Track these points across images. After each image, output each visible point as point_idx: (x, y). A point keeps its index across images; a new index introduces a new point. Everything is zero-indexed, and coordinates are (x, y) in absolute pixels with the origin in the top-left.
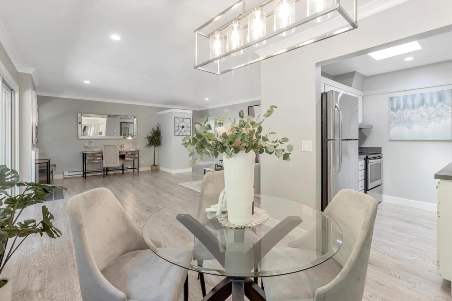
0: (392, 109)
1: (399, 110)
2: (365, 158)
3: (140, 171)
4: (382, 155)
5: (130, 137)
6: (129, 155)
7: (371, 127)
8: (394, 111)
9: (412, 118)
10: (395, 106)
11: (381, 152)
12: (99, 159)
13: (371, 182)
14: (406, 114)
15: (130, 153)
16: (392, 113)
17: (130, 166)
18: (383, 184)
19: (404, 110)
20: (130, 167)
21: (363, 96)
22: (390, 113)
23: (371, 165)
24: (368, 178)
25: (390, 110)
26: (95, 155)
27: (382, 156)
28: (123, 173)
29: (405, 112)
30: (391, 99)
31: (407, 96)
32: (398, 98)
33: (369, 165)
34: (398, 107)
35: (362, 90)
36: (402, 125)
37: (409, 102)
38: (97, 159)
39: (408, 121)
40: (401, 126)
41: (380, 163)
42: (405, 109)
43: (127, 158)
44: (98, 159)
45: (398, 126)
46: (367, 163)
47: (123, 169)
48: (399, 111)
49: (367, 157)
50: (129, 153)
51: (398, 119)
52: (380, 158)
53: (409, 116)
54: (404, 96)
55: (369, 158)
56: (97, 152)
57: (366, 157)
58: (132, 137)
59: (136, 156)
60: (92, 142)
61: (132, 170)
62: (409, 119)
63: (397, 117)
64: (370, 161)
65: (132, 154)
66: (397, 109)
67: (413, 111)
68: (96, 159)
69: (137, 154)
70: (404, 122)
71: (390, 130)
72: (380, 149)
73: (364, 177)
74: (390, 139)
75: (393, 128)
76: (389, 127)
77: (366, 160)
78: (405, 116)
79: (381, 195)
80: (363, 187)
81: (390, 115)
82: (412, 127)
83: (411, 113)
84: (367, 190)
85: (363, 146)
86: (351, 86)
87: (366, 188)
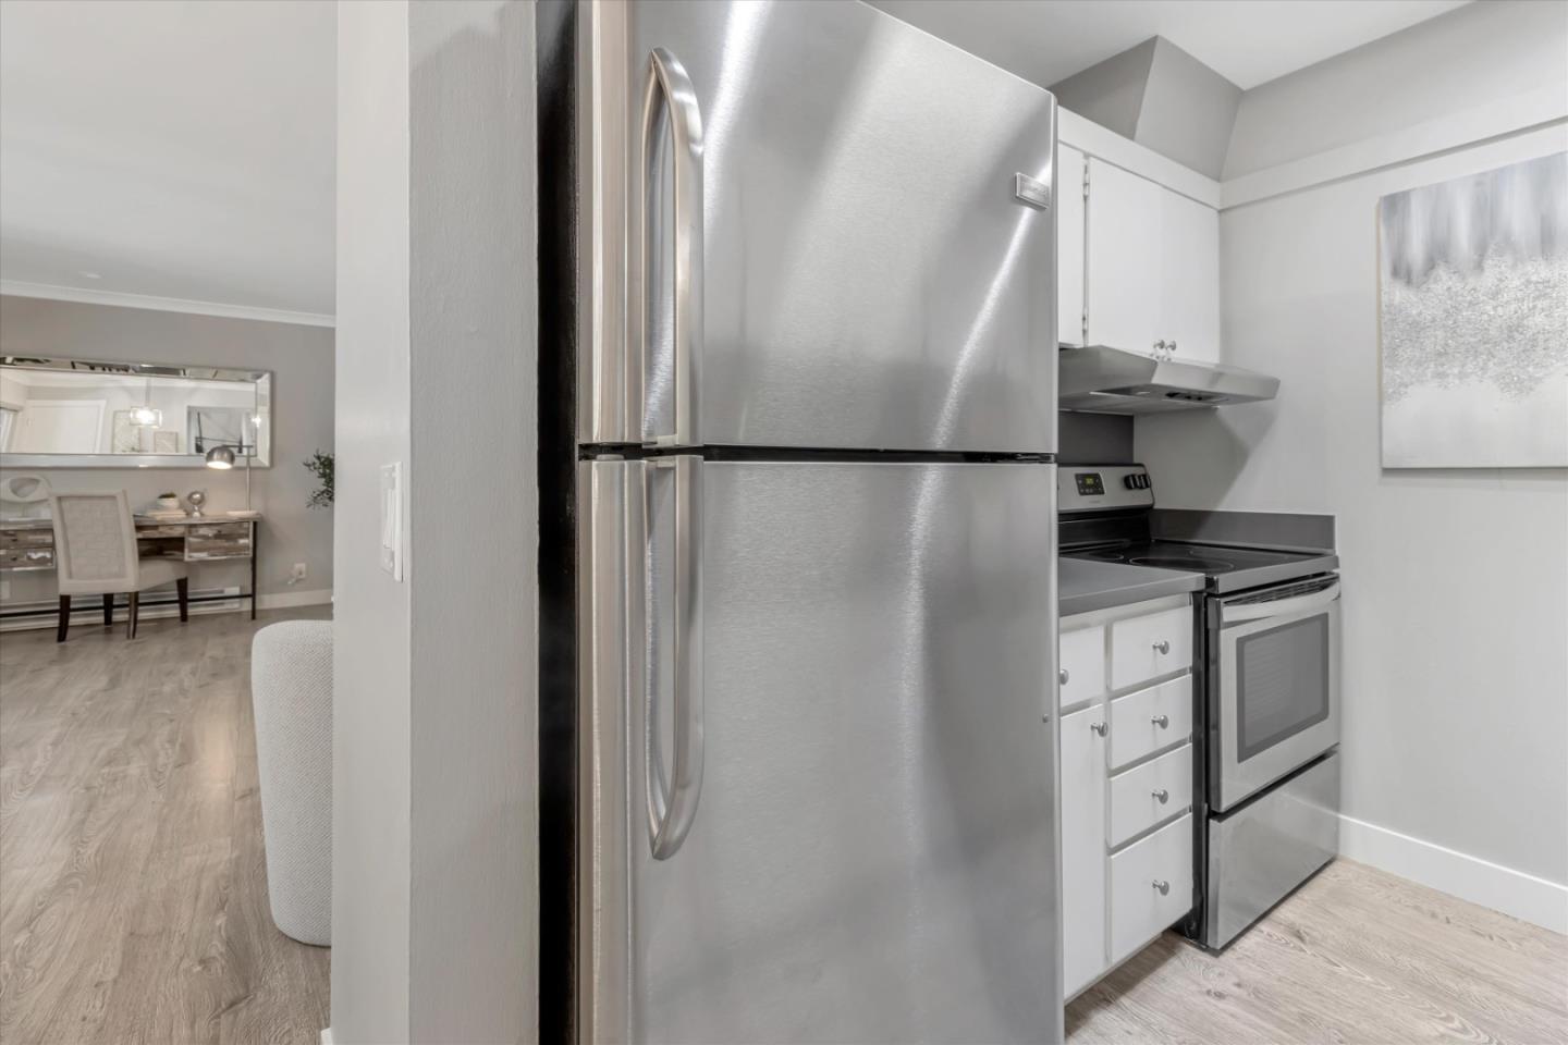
0: (1401, 272)
1: (1441, 271)
2: (1194, 588)
3: (262, 611)
4: (1336, 562)
5: (222, 459)
6: (205, 537)
7: (1271, 387)
8: (1409, 282)
9: (1539, 319)
10: (1416, 251)
11: (1331, 545)
12: (44, 558)
13: (1244, 753)
14: (1495, 295)
15: (210, 532)
16: (1398, 294)
17: (234, 586)
18: (1344, 750)
19: (1479, 267)
20: (235, 591)
21: (1220, 212)
22: (1385, 298)
23: (1241, 642)
24: (1217, 727)
25: (1386, 275)
26: (21, 537)
27: (1335, 571)
28: (184, 617)
29: (1489, 278)
30: (1394, 205)
31: (1500, 174)
32: (1437, 193)
33: (1227, 642)
34: (1438, 254)
35: (1218, 179)
36: (1469, 368)
37: (1517, 214)
38: (29, 558)
39: (1511, 338)
40: (1462, 376)
41: (1324, 618)
42: (1488, 263)
43: (191, 551)
44: (35, 556)
45: (1441, 375)
46: (1211, 625)
47: (183, 601)
48: (1444, 280)
49: (1210, 583)
50: (202, 531)
51: (1440, 334)
52: (1322, 581)
53: (1513, 307)
54: (1479, 181)
55: (1221, 590)
56: (30, 526)
57: (1202, 586)
58: (232, 459)
59: (242, 541)
60: (35, 481)
61: (246, 605)
62: (1513, 330)
63: (1434, 320)
64: (1230, 613)
65: (218, 536)
66: (1430, 265)
67: (1539, 271)
68: (25, 559)
69: (247, 536)
70: (1482, 348)
71: (1385, 408)
72: (1328, 521)
73: (1182, 725)
74: (1388, 464)
75: (1403, 389)
76: (1380, 385)
77: (1204, 605)
78: (1489, 308)
79: (1331, 813)
80: (1182, 796)
81: (1384, 308)
82: (1539, 380)
83: (1529, 282)
84: (1211, 821)
85: (1225, 506)
86: (1129, 133)
87: (1208, 800)
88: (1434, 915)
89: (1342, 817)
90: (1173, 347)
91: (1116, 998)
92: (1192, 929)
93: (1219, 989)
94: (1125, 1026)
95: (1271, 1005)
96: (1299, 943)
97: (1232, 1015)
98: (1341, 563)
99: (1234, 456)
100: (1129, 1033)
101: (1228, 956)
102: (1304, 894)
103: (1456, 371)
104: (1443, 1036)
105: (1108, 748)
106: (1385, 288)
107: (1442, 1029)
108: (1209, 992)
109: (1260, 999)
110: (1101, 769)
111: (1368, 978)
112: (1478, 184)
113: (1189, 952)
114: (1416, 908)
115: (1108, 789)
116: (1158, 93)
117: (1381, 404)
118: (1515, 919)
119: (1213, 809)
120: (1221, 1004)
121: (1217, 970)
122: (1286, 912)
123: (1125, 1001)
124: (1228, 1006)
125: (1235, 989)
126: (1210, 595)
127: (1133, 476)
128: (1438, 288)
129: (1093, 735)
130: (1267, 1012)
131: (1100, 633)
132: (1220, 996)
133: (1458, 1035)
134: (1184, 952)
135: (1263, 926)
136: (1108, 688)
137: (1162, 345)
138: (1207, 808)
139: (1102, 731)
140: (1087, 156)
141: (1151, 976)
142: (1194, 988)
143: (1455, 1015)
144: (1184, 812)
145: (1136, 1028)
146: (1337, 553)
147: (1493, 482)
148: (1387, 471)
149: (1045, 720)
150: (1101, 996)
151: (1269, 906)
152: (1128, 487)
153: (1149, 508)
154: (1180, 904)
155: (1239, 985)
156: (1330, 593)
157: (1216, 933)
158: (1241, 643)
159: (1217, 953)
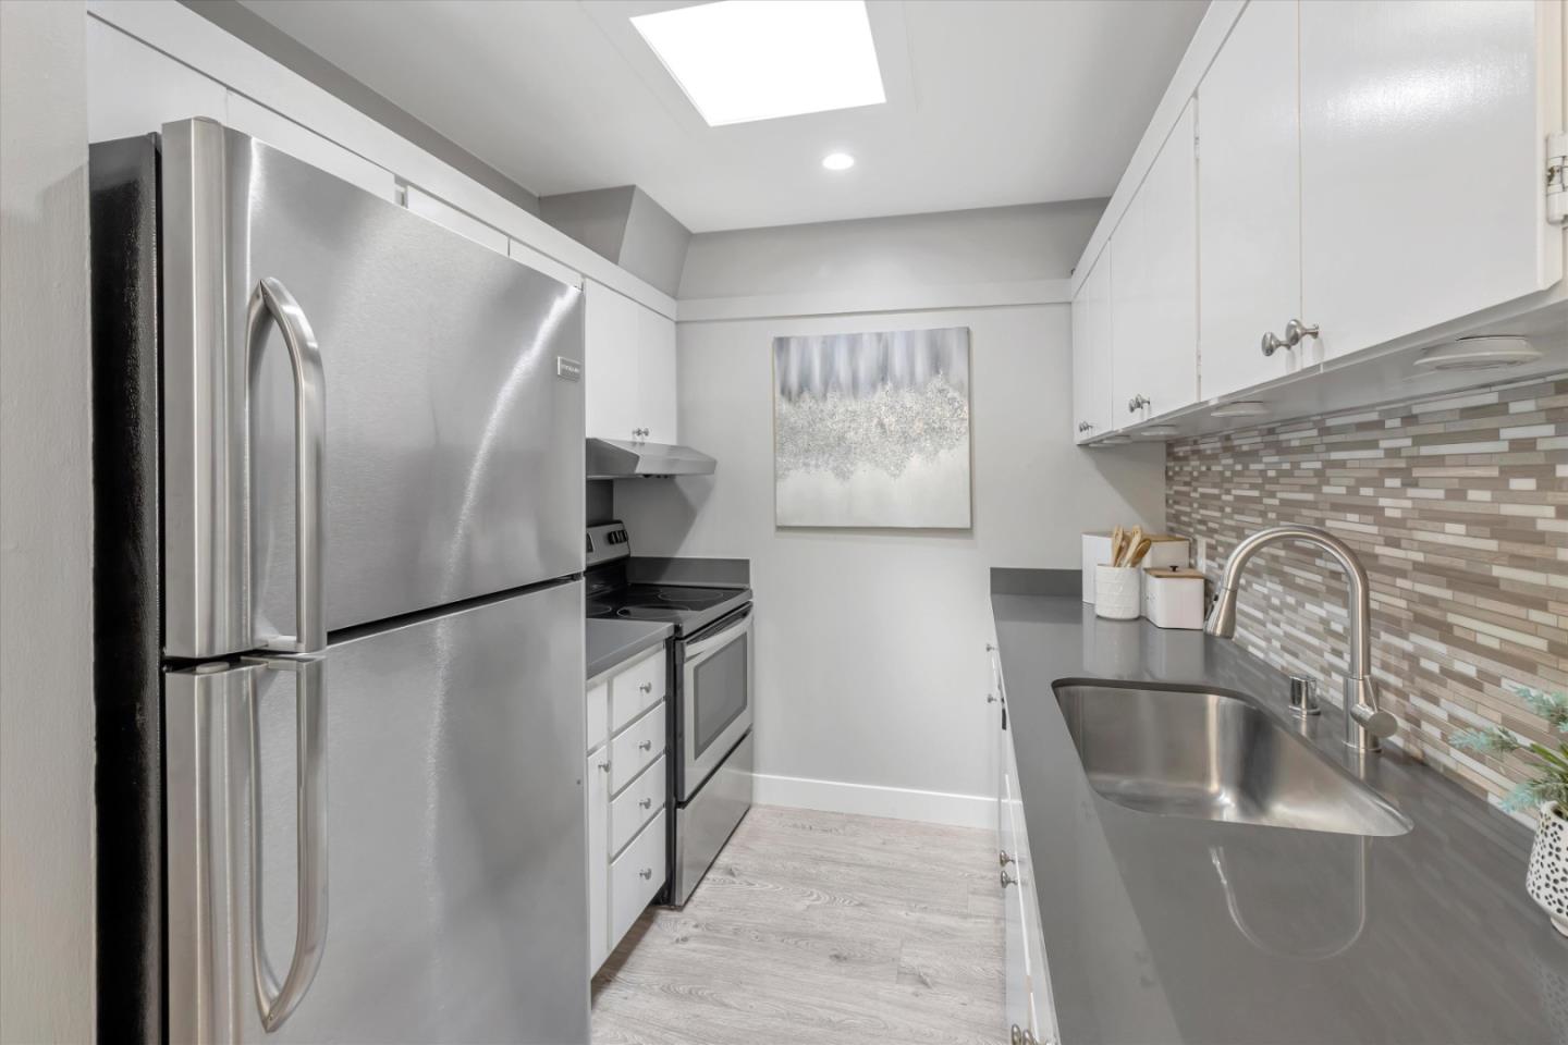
0: (783, 392)
1: (807, 395)
2: (665, 635)
4: (751, 594)
7: (712, 466)
8: (790, 400)
9: (852, 435)
10: (794, 381)
11: (748, 581)
13: (699, 750)
14: (832, 415)
16: (784, 407)
18: (756, 727)
19: (825, 396)
21: (677, 323)
22: (777, 408)
25: (778, 394)
27: (751, 601)
29: (829, 405)
30: (782, 344)
31: (834, 339)
32: (804, 342)
33: (688, 670)
34: (805, 385)
35: (675, 296)
36: (820, 462)
37: (842, 365)
39: (839, 445)
40: (817, 466)
41: (744, 638)
42: (829, 395)
45: (806, 465)
46: (678, 663)
48: (807, 403)
49: (677, 629)
51: (806, 437)
52: (742, 612)
53: (840, 425)
54: (825, 336)
55: (684, 633)
57: (672, 633)
62: (840, 440)
63: (802, 428)
64: (690, 650)
66: (801, 391)
67: (852, 404)
70: (826, 449)
71: (778, 484)
72: (745, 564)
73: (659, 743)
74: (779, 524)
75: (786, 473)
76: (775, 467)
77: (674, 646)
78: (829, 424)
79: (748, 774)
80: (659, 798)
81: (777, 415)
82: (852, 473)
83: (847, 411)
84: (678, 810)
85: (683, 553)
86: (614, 258)
87: (676, 795)
88: (804, 827)
89: (754, 775)
90: (646, 433)
91: (615, 975)
92: (666, 898)
93: (684, 935)
94: (623, 994)
95: (718, 931)
96: (731, 878)
97: (694, 951)
98: (754, 594)
99: (686, 516)
100: (626, 998)
101: (690, 906)
102: (734, 840)
103: (813, 462)
104: (808, 907)
105: (610, 779)
106: (777, 400)
107: (808, 903)
108: (677, 941)
109: (709, 930)
110: (605, 797)
111: (771, 886)
112: (824, 342)
113: (664, 915)
114: (795, 826)
115: (610, 809)
116: (634, 232)
117: (775, 481)
118: (842, 814)
119: (680, 800)
120: (686, 946)
121: (683, 921)
122: (724, 859)
123: (621, 975)
124: (692, 945)
125: (696, 930)
126: (678, 639)
127: (615, 533)
128: (805, 406)
129: (600, 771)
130: (715, 938)
131: (605, 687)
132: (685, 940)
133: (817, 903)
134: (660, 917)
135: (710, 875)
136: (609, 730)
137: (639, 433)
138: (676, 800)
139: (607, 768)
140: (584, 276)
141: (640, 946)
142: (667, 942)
143: (814, 890)
144: (659, 810)
145: (631, 992)
146: (752, 587)
147: (831, 536)
148: (780, 528)
149: (579, 782)
150: (603, 979)
151: (712, 858)
152: (611, 542)
153: (627, 558)
154: (658, 880)
155: (696, 926)
156: (747, 620)
157: (681, 893)
158: (696, 669)
159: (680, 908)
